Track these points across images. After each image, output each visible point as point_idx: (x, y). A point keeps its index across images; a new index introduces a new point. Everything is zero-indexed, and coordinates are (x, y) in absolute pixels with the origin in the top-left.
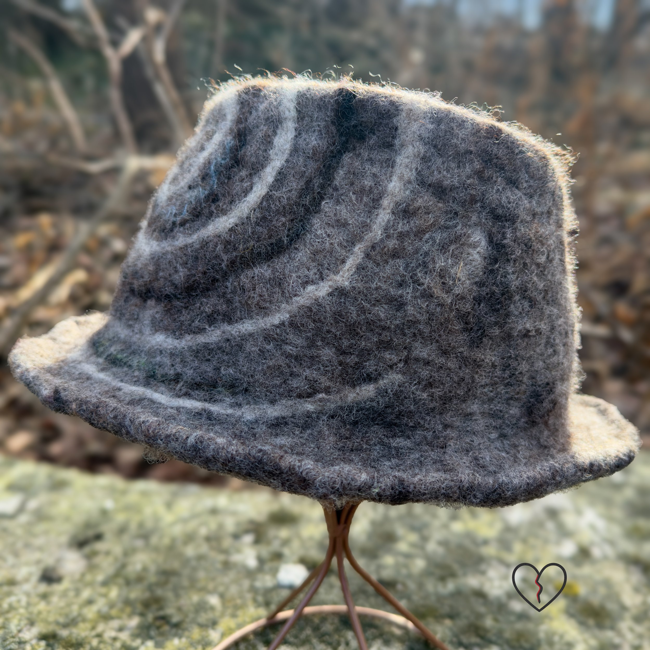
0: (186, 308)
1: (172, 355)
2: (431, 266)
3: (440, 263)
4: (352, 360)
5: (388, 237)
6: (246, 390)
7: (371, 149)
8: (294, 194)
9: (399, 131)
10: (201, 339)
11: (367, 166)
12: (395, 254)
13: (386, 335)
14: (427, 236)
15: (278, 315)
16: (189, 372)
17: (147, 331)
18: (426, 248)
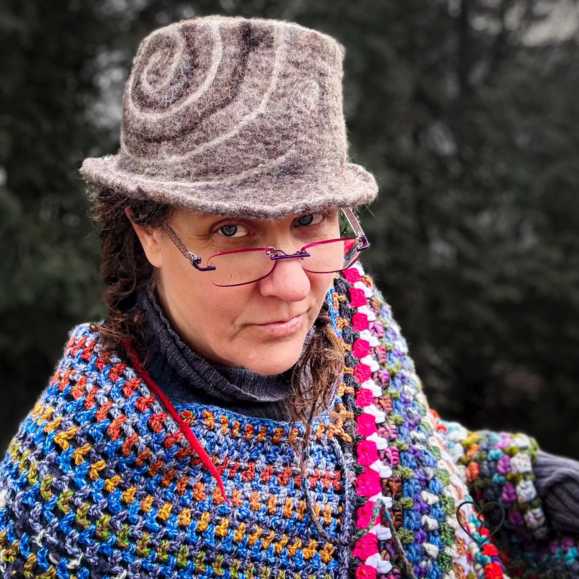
0: (183, 140)
1: (183, 164)
2: (299, 99)
3: (303, 97)
4: (271, 147)
5: (279, 88)
6: (223, 170)
7: (263, 49)
8: (229, 76)
9: (274, 40)
10: (194, 153)
11: (262, 57)
12: (283, 95)
13: (285, 133)
14: (295, 85)
15: (233, 132)
16: (194, 169)
17: (166, 156)
18: (296, 91)
